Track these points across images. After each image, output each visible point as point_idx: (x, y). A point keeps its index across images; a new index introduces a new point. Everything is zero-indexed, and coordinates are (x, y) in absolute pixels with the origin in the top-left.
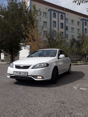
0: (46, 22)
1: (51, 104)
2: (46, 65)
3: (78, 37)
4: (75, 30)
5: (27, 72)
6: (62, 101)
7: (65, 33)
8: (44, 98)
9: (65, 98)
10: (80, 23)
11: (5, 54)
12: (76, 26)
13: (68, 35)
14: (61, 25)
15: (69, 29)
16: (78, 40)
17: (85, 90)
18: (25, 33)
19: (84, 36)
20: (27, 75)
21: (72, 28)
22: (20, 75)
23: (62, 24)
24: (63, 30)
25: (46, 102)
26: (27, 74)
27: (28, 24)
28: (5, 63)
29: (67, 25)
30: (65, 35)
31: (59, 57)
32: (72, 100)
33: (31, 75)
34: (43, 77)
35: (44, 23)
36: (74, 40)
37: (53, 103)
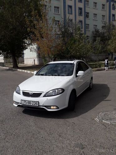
0: (58, 8)
1: (69, 150)
2: (61, 90)
3: (103, 27)
4: (99, 17)
5: (38, 102)
6: (81, 144)
7: (85, 22)
8: (61, 138)
9: (85, 138)
10: (105, 6)
11: (5, 56)
12: (100, 12)
13: (88, 25)
14: (79, 12)
15: (91, 16)
16: (103, 31)
17: (109, 123)
18: (30, 29)
19: (111, 26)
20: (38, 105)
21: (94, 14)
22: (29, 105)
23: (80, 9)
24: (82, 18)
25: (63, 145)
26: (38, 103)
27: (33, 17)
28: (5, 68)
29: (88, 10)
30: (85, 24)
31: (77, 75)
32: (93, 142)
33: (43, 105)
34: (57, 107)
35: (55, 9)
36: (97, 32)
37: (71, 148)
